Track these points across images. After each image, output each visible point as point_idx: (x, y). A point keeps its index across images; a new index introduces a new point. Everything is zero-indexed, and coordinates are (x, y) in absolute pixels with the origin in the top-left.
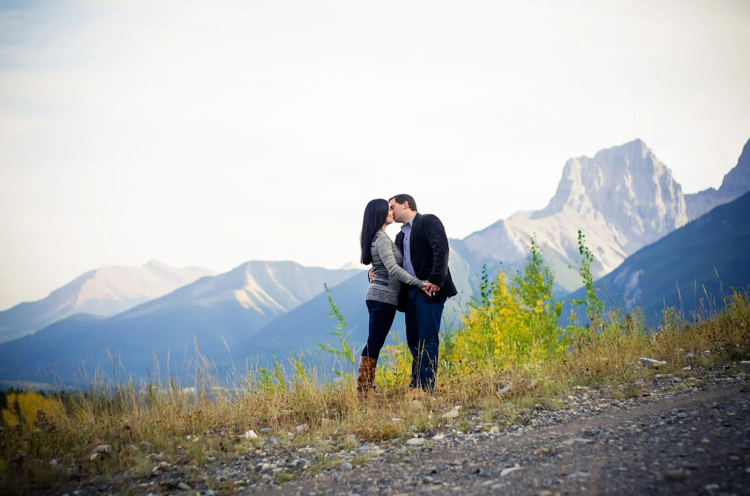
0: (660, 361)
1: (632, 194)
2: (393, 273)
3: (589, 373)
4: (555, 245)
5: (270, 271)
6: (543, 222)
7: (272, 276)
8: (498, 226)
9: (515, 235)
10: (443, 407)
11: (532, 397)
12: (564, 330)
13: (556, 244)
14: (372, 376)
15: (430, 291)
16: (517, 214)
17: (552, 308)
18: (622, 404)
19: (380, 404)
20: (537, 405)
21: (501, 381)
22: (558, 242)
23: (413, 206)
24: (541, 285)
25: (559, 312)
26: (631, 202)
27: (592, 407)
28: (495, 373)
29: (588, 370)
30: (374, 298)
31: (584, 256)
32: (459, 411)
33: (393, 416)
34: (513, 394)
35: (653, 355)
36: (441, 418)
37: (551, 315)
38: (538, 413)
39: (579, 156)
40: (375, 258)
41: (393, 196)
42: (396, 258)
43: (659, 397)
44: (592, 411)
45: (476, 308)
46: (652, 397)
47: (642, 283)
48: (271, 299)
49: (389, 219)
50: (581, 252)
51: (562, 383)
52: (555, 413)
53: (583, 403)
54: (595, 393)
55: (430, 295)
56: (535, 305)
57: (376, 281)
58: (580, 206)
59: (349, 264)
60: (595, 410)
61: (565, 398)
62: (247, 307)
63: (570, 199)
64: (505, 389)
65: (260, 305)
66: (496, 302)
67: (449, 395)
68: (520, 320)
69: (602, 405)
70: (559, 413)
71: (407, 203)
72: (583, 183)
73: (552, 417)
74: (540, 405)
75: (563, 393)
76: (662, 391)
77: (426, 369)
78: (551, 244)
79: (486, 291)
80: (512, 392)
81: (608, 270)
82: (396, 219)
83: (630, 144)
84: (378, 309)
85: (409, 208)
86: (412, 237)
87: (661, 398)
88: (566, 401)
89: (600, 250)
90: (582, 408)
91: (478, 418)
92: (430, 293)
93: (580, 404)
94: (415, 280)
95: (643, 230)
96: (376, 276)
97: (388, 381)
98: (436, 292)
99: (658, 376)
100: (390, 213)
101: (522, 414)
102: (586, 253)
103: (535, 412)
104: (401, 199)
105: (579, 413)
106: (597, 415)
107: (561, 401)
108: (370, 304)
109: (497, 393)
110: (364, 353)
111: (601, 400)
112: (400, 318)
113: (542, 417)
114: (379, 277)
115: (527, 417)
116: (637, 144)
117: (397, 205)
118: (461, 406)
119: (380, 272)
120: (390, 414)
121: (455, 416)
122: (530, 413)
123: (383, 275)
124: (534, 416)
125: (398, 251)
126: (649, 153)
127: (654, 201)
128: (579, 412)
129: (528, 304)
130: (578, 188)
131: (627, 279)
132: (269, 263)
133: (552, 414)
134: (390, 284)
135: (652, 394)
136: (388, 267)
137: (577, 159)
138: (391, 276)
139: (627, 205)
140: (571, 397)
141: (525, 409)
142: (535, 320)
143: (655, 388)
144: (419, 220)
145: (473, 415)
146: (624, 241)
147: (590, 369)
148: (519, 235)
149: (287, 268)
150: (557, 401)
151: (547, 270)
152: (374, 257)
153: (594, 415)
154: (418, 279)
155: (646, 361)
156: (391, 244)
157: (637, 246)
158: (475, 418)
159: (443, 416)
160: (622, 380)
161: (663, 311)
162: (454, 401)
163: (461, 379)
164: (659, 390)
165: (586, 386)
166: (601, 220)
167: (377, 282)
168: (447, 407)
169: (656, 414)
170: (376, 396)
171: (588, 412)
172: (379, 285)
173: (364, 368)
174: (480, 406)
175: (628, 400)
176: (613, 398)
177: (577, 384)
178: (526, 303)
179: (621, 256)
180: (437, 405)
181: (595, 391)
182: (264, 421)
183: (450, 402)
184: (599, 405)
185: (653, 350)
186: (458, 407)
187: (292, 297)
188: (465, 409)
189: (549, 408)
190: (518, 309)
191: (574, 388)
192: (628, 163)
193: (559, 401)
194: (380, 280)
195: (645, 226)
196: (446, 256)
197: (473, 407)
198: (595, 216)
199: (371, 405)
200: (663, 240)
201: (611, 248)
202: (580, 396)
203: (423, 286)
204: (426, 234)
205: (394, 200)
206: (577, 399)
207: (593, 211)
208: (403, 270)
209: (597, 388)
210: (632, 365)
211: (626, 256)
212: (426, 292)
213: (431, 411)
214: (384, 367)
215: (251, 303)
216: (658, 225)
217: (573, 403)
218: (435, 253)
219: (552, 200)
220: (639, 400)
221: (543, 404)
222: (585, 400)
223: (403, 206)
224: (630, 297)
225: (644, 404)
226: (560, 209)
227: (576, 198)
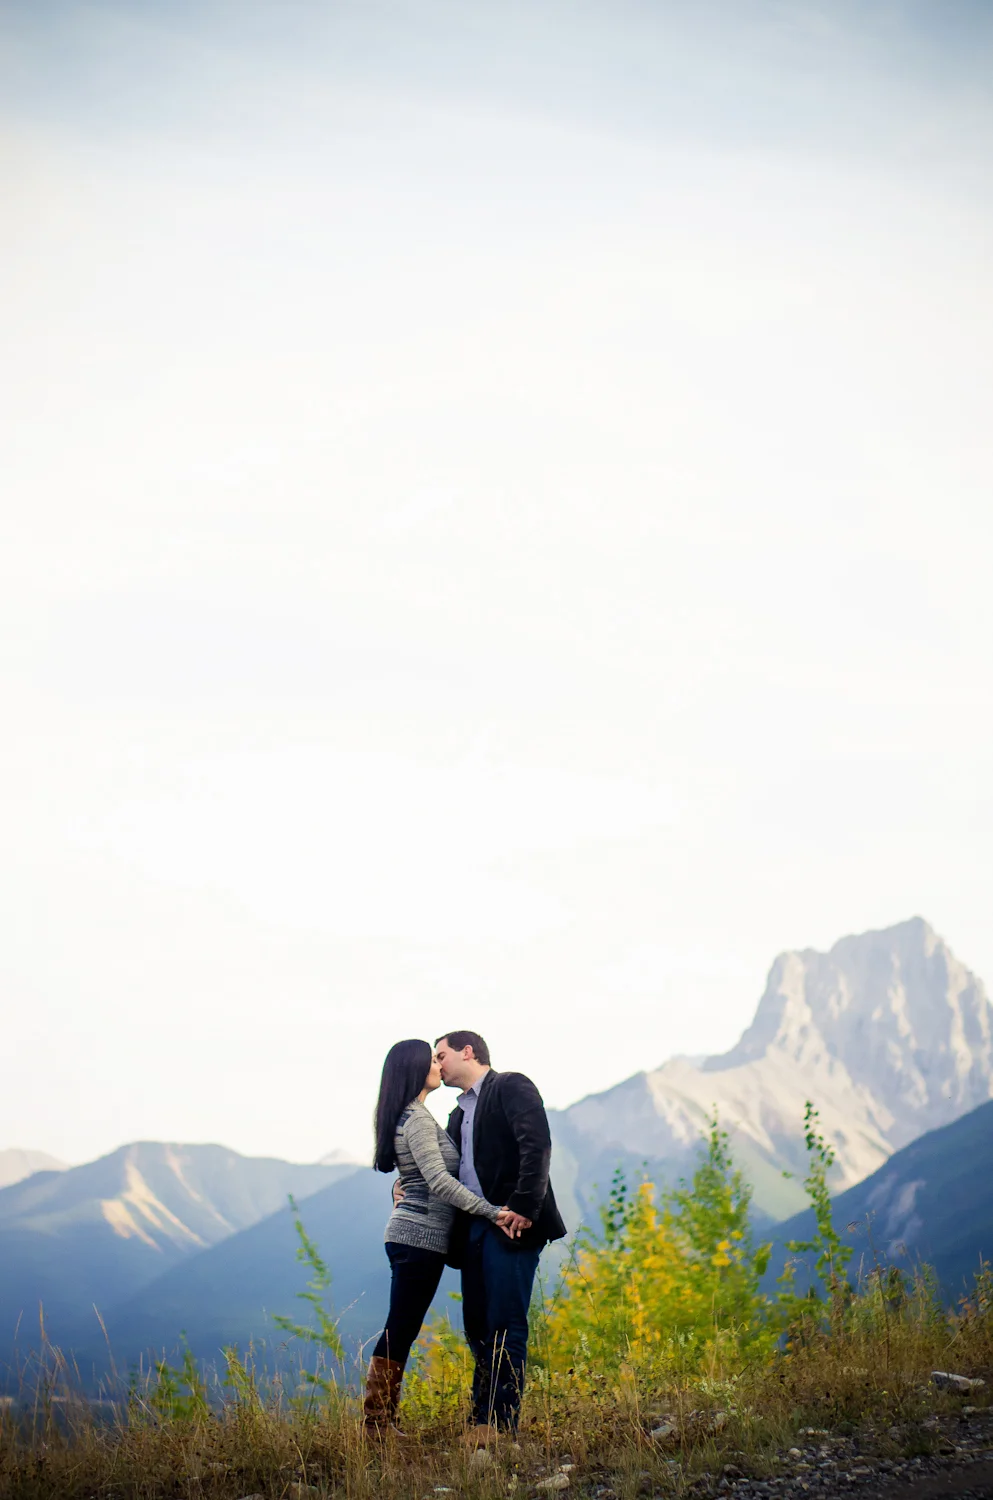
0: (970, 1378)
1: (905, 1026)
2: (438, 1189)
3: (832, 1400)
4: (750, 1128)
5: (175, 1163)
6: (728, 1079)
7: (179, 1174)
8: (636, 1084)
9: (670, 1103)
10: (537, 1466)
11: (718, 1449)
12: (770, 1302)
13: (750, 1123)
14: (395, 1400)
15: (511, 1228)
16: (676, 1061)
17: (747, 1257)
18: (900, 1468)
19: (409, 1456)
20: (727, 1467)
21: (653, 1413)
22: (756, 1119)
23: (482, 1055)
24: (727, 1209)
25: (762, 1267)
26: (903, 1042)
27: (838, 1474)
28: (641, 1397)
29: (828, 1395)
30: (402, 1239)
31: (813, 1154)
32: (570, 1474)
33: (436, 1483)
34: (678, 1442)
35: (957, 1366)
36: (534, 1490)
37: (746, 1272)
38: (731, 1483)
39: (801, 947)
40: (403, 1159)
41: (443, 1035)
42: (445, 1159)
43: (973, 1456)
44: (840, 1483)
45: (593, 1251)
46: (960, 1456)
47: (922, 1206)
48: (176, 1221)
49: (433, 1078)
50: (810, 1146)
51: (778, 1423)
52: (765, 1484)
53: (821, 1466)
54: (843, 1444)
55: (512, 1236)
56: (713, 1250)
57: (405, 1204)
58: (800, 1049)
59: (334, 1154)
60: (846, 1480)
61: (784, 1453)
62: (126, 1235)
63: (780, 1033)
64: (662, 1431)
65: (152, 1232)
66: (636, 1242)
67: (549, 1441)
68: (682, 1278)
69: (859, 1471)
70: (772, 1486)
71: (470, 1048)
72: (808, 1001)
73: (759, 1494)
74: (733, 1467)
75: (780, 1441)
76: (978, 1443)
77: (505, 1387)
78: (744, 1127)
79: (617, 1219)
80: (678, 1438)
81: (854, 1178)
82: (448, 1078)
83: (903, 927)
84: (406, 1260)
85: (475, 1058)
86: (477, 1119)
87: (977, 1459)
88: (786, 1460)
89: (839, 1136)
90: (818, 1475)
91: (610, 1491)
92: (511, 1231)
93: (814, 1467)
94: (482, 1204)
95: (925, 1100)
96: (404, 1193)
97: (424, 1407)
98: (523, 1231)
99: (969, 1409)
100: (435, 1067)
101: (698, 1484)
102: (820, 1147)
103: (725, 1481)
104: (458, 1040)
105: (813, 1487)
106: (848, 1490)
107: (776, 1458)
108: (393, 1249)
109: (647, 1439)
110: (379, 1350)
111: (856, 1459)
112: (451, 1281)
113: (738, 1492)
114: (411, 1196)
115: (708, 1493)
116: (916, 928)
117: (451, 1053)
118: (573, 1465)
119: (413, 1186)
120: (430, 1478)
121: (563, 1487)
122: (713, 1482)
123: (419, 1192)
124: (723, 1491)
125: (450, 1145)
126: (940, 946)
127: (947, 1041)
128: (812, 1484)
129: (699, 1247)
130: (797, 1013)
131: (892, 1198)
132: (177, 1149)
133: (760, 1488)
134: (432, 1211)
135: (959, 1449)
136: (427, 1177)
137: (796, 953)
138: (434, 1195)
139: (894, 1049)
140: (795, 1451)
141: (703, 1475)
142: (712, 1281)
143: (964, 1435)
144: (492, 1084)
145: (599, 1484)
146: (887, 1120)
147: (832, 1392)
148: (677, 1104)
149: (210, 1159)
150: (767, 1459)
151: (737, 1180)
152: (401, 1157)
153: (842, 1490)
154: (488, 1203)
155: (945, 1378)
156: (435, 1131)
157: (913, 1132)
158: (603, 1491)
159: (538, 1486)
160: (896, 1419)
161: (975, 1275)
162: (561, 1454)
163: (572, 1408)
164: (971, 1441)
165: (826, 1428)
166: (842, 1079)
167: (406, 1206)
168: (545, 1465)
169: (968, 1492)
170: (401, 1440)
171: (831, 1486)
172: (410, 1214)
173: (378, 1380)
174: (614, 1465)
175: (912, 1462)
176: (880, 1456)
177: (808, 1425)
178: (697, 1244)
179: (881, 1150)
180: (524, 1462)
181: (844, 1439)
182: (173, 1486)
183: (552, 1455)
184: (853, 1471)
185: (957, 1356)
186: (567, 1467)
187: (219, 1217)
188: (580, 1471)
189: (753, 1474)
190: (677, 1257)
191: (801, 1431)
192: (897, 962)
193: (772, 1460)
194: (412, 1202)
195: (930, 1091)
196: (545, 1157)
197: (599, 1468)
198: (831, 1069)
199: (392, 1459)
200: (966, 1119)
201: (861, 1134)
202: (814, 1449)
203: (497, 1218)
204: (506, 1113)
205: (444, 1042)
206: (809, 1457)
207: (826, 1058)
208: (459, 1183)
209: (848, 1434)
210: (916, 1387)
211: (891, 1150)
212: (505, 1229)
213: (515, 1477)
214: (416, 1377)
215: (133, 1225)
216: (954, 1088)
217: (800, 1465)
218: (523, 1152)
219: (747, 1035)
220: (932, 1461)
221: (740, 1466)
222: (823, 1458)
223: (462, 1054)
224: (898, 1234)
225: (943, 1470)
226: (761, 1054)
227: (793, 1032)
